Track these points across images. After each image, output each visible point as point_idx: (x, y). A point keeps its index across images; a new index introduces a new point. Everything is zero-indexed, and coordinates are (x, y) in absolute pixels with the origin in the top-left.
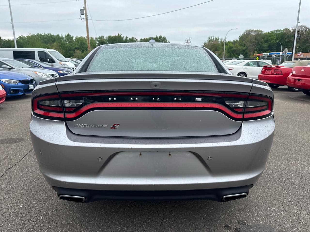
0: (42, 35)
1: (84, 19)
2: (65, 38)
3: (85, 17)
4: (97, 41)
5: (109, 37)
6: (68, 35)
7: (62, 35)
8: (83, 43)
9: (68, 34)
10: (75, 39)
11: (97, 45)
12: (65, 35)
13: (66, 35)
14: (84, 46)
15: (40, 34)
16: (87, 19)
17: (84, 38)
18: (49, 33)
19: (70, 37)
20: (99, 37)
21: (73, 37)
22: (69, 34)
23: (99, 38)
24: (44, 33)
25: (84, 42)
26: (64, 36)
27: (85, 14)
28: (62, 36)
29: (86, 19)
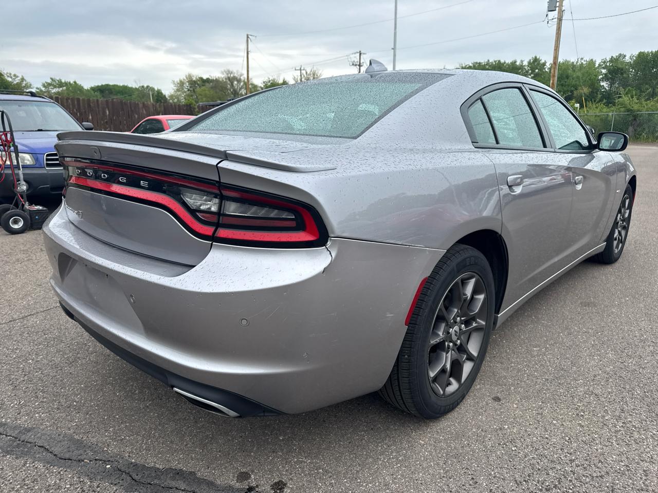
0: (483, 64)
1: (554, 20)
2: (526, 68)
3: (556, 16)
4: (604, 68)
5: (641, 55)
6: (536, 60)
7: (522, 61)
8: (564, 76)
9: (536, 57)
10: (549, 67)
11: (600, 77)
12: (528, 60)
13: (530, 60)
14: (566, 82)
15: (480, 63)
16: (560, 20)
17: (573, 63)
18: (495, 60)
19: (539, 64)
20: (612, 57)
21: (546, 63)
22: (538, 57)
23: (612, 60)
24: (486, 61)
25: (570, 72)
26: (525, 63)
27: (557, 9)
28: (522, 63)
29: (558, 19)
